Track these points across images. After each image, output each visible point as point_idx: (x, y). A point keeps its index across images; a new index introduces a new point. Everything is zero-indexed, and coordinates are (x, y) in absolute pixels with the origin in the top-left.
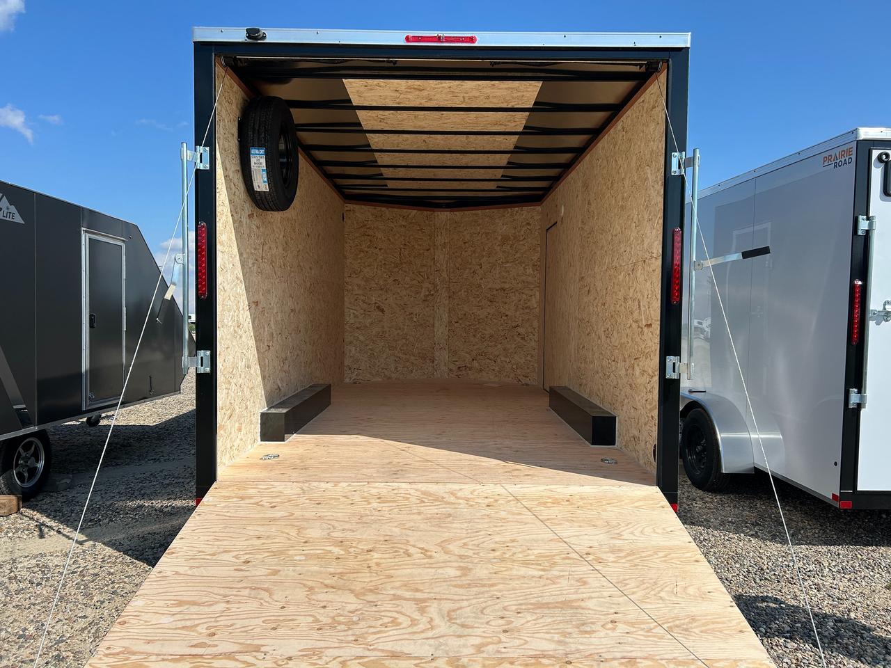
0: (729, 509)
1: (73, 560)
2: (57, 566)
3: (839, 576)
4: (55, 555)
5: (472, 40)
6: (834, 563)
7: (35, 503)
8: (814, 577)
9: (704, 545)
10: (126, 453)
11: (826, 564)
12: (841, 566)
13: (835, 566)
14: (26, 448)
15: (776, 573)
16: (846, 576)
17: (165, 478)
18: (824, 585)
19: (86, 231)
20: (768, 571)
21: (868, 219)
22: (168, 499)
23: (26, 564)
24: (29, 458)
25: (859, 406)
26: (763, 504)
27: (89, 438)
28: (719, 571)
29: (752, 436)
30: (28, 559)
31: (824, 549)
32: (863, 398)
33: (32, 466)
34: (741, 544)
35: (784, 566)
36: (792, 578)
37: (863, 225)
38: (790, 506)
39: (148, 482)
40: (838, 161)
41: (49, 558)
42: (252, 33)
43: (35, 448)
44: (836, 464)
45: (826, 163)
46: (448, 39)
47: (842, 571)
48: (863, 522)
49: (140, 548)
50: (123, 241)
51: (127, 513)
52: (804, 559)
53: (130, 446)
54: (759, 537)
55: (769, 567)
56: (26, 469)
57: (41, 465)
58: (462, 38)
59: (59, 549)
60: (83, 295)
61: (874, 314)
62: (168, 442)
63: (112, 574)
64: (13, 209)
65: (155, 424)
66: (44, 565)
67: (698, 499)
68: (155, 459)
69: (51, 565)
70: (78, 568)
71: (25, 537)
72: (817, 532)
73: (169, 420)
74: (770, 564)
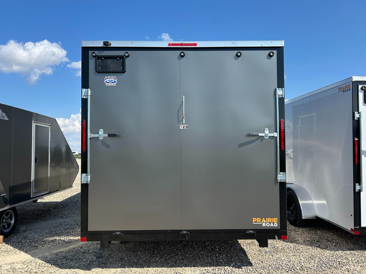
0: (306, 234)
1: (27, 265)
2: (19, 268)
3: (356, 264)
4: (18, 263)
5: (195, 44)
6: (353, 259)
7: (10, 238)
8: (346, 266)
9: (298, 252)
10: (49, 214)
11: (350, 259)
12: (356, 260)
13: (354, 260)
14: (7, 215)
15: (330, 264)
16: (359, 265)
17: (66, 226)
18: (351, 269)
19: (34, 122)
20: (326, 263)
21: (359, 113)
22: (67, 236)
23: (6, 268)
24: (8, 219)
25: (360, 191)
26: (321, 232)
27: (33, 208)
28: (306, 264)
29: (314, 202)
30: (7, 265)
31: (348, 252)
32: (361, 187)
33: (9, 222)
34: (313, 251)
35: (333, 261)
36: (337, 266)
37: (357, 116)
38: (332, 232)
39: (58, 227)
40: (344, 90)
41: (16, 264)
42: (106, 43)
43: (11, 214)
44: (351, 215)
45: (340, 91)
46: (186, 45)
47: (357, 262)
48: (363, 239)
49: (55, 259)
50: (50, 125)
51: (50, 243)
52: (341, 257)
53: (50, 211)
54: (320, 247)
55: (327, 262)
56: (6, 224)
57: (13, 222)
58: (191, 44)
59: (20, 260)
60: (33, 148)
61: (364, 152)
62: (67, 209)
63: (43, 272)
64: (4, 114)
65: (61, 201)
66: (14, 268)
67: (292, 230)
68: (61, 217)
69: (17, 268)
70: (28, 269)
71: (6, 255)
72: (345, 244)
73: (67, 198)
74: (327, 260)
